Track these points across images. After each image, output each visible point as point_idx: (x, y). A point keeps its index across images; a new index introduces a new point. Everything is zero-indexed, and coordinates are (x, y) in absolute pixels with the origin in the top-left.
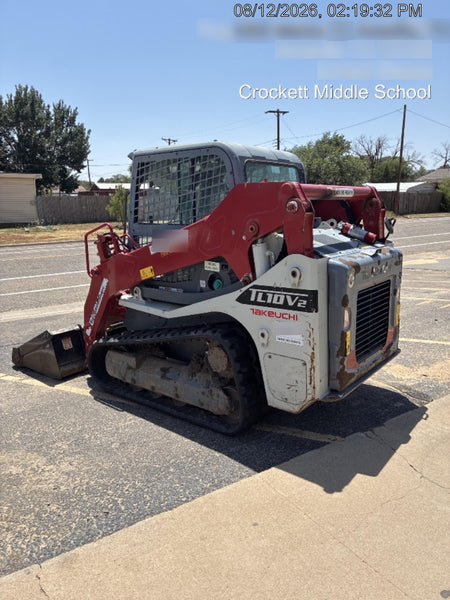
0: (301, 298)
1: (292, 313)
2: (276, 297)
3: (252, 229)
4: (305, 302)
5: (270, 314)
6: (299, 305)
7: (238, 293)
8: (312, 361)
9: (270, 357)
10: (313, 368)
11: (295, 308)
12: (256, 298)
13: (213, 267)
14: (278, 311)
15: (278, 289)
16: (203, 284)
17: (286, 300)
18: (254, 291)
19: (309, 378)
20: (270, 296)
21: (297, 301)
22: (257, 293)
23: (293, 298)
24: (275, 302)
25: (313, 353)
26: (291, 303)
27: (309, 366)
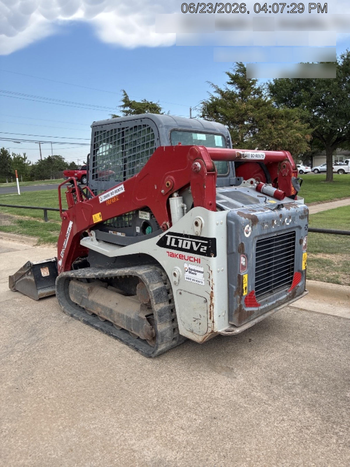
0: (203, 244)
1: (197, 256)
2: (185, 242)
3: (168, 184)
4: (205, 248)
5: (181, 257)
6: (201, 250)
7: (158, 238)
8: (211, 299)
9: (180, 293)
10: (212, 305)
11: (198, 252)
12: (171, 243)
13: (145, 216)
14: (187, 254)
15: (186, 236)
16: (138, 230)
17: (192, 245)
18: (169, 237)
19: (209, 314)
20: (181, 241)
21: (200, 247)
22: (171, 238)
23: (197, 243)
24: (184, 247)
25: (212, 292)
26: (195, 249)
27: (209, 303)
